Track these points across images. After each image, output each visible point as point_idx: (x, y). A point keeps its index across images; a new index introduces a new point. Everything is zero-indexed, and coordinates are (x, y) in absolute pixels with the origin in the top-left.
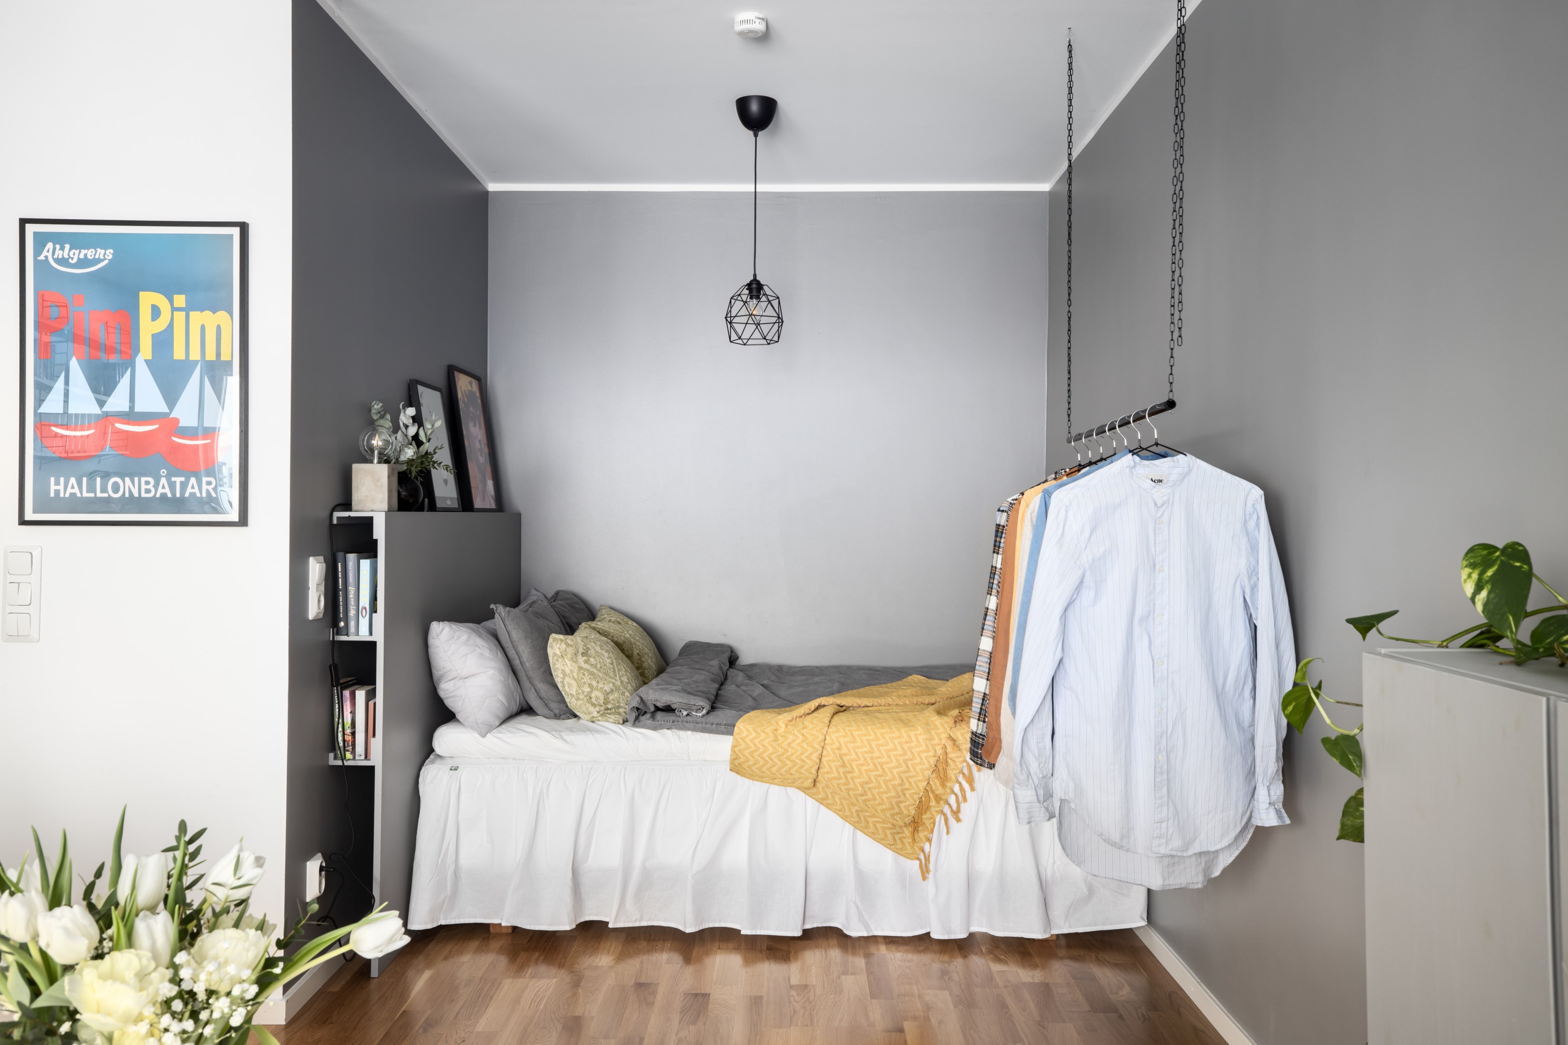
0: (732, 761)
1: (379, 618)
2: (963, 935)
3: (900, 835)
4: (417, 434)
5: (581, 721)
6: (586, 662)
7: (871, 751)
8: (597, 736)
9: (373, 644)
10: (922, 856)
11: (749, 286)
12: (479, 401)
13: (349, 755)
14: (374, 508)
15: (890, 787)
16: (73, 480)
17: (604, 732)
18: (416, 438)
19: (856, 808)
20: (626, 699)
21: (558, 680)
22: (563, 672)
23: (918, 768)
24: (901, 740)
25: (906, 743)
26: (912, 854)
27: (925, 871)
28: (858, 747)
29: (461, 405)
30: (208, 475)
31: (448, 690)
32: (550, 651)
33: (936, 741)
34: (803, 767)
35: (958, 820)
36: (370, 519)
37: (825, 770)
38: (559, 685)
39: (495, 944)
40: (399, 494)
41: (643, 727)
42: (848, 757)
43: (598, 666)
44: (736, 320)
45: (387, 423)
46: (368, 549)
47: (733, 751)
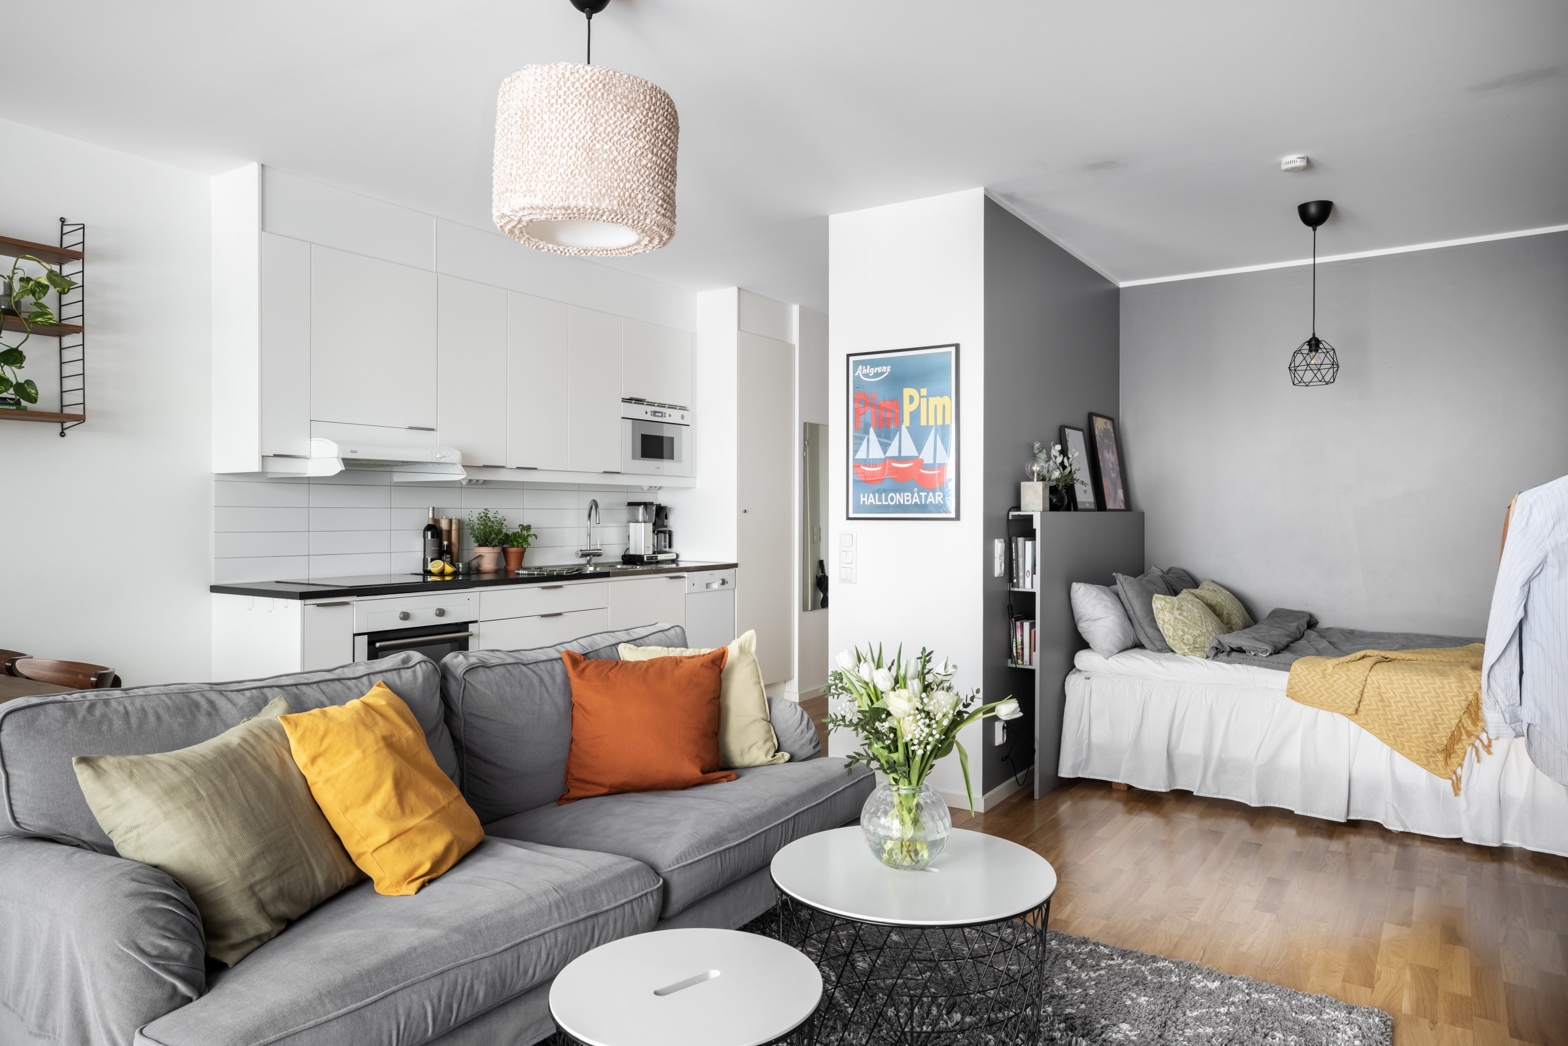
0: (1289, 690)
1: (1037, 577)
2: (1495, 844)
3: (1434, 759)
4: (1062, 462)
5: (1176, 655)
6: (1180, 614)
7: (1407, 692)
8: (1186, 664)
9: (1033, 594)
10: (1454, 777)
11: (1309, 343)
12: (1113, 435)
13: (1020, 661)
14: (1034, 509)
15: (1424, 721)
16: (871, 495)
17: (1191, 662)
18: (1062, 464)
19: (1393, 734)
20: (1209, 642)
21: (1160, 626)
22: (1163, 620)
23: (1450, 709)
24: (1434, 686)
25: (1440, 688)
26: (1445, 774)
27: (1456, 788)
28: (1396, 688)
29: (1098, 439)
30: (940, 491)
31: (1084, 627)
32: (1154, 606)
33: (1468, 689)
34: (1346, 698)
35: (1489, 753)
36: (1032, 516)
37: (1366, 703)
38: (1161, 629)
39: (1115, 795)
40: (1051, 500)
41: (1220, 661)
42: (1387, 695)
43: (1189, 618)
44: (1299, 368)
45: (1043, 456)
46: (1030, 535)
47: (1289, 683)
